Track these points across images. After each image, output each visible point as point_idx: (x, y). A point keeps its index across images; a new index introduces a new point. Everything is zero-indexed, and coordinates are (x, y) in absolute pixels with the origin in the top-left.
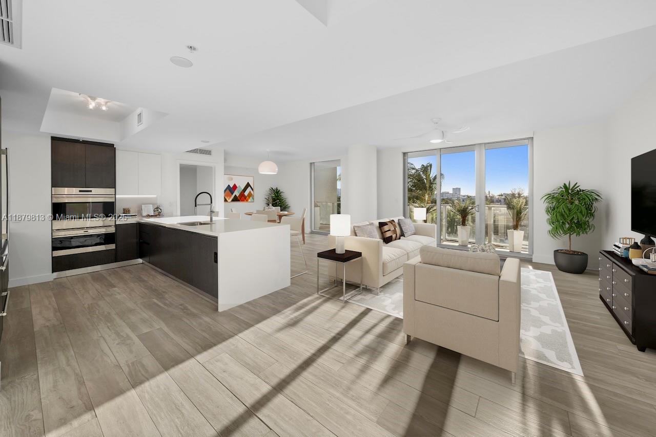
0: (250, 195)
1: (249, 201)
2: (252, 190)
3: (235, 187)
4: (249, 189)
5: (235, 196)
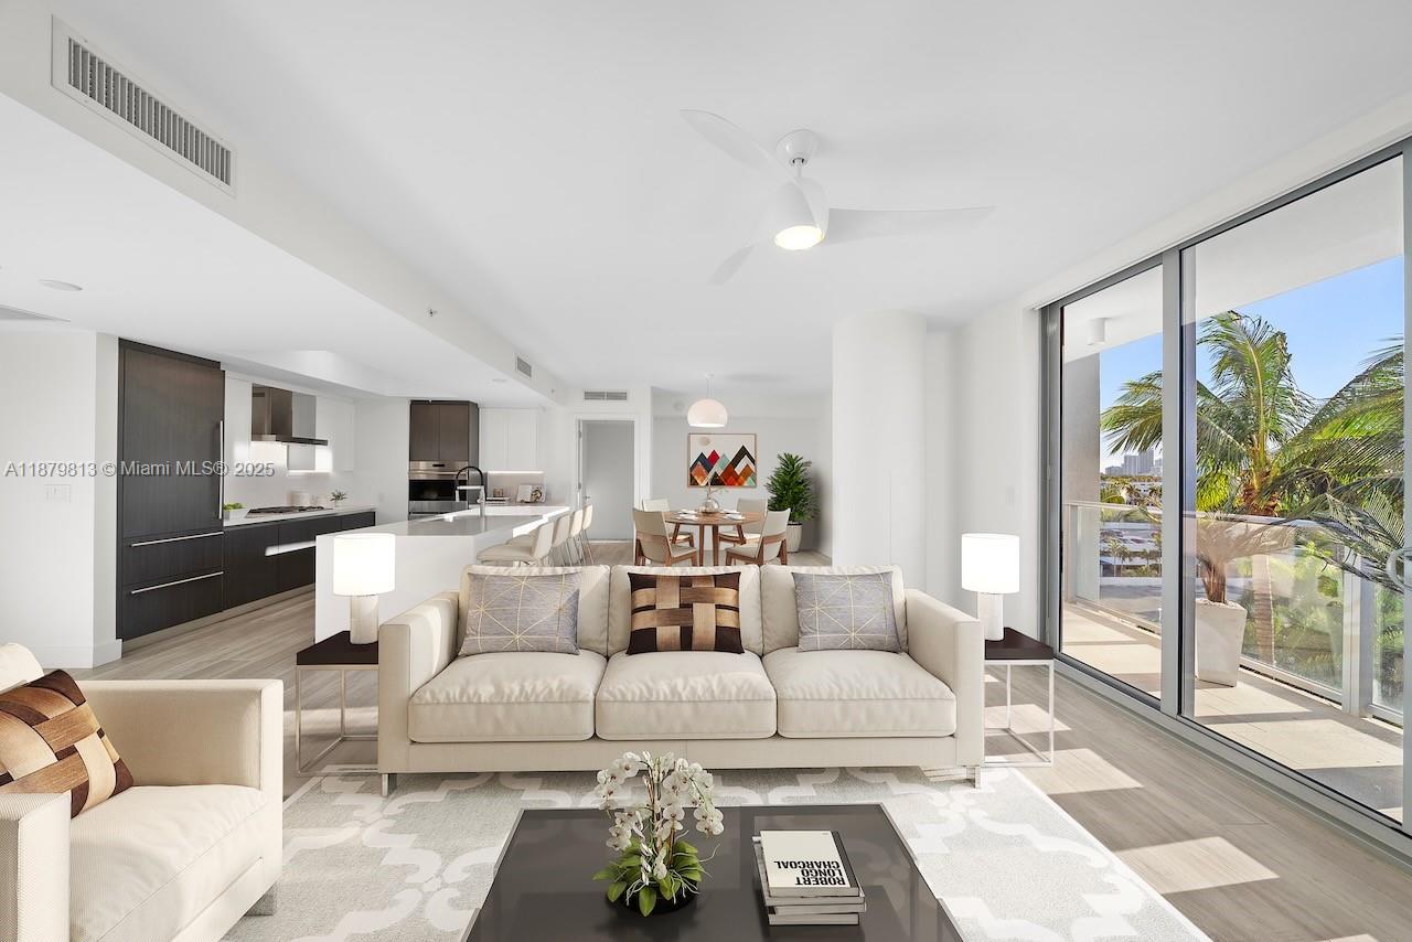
0: (747, 472)
1: (746, 484)
2: (753, 461)
3: (714, 457)
4: (745, 461)
5: (716, 474)
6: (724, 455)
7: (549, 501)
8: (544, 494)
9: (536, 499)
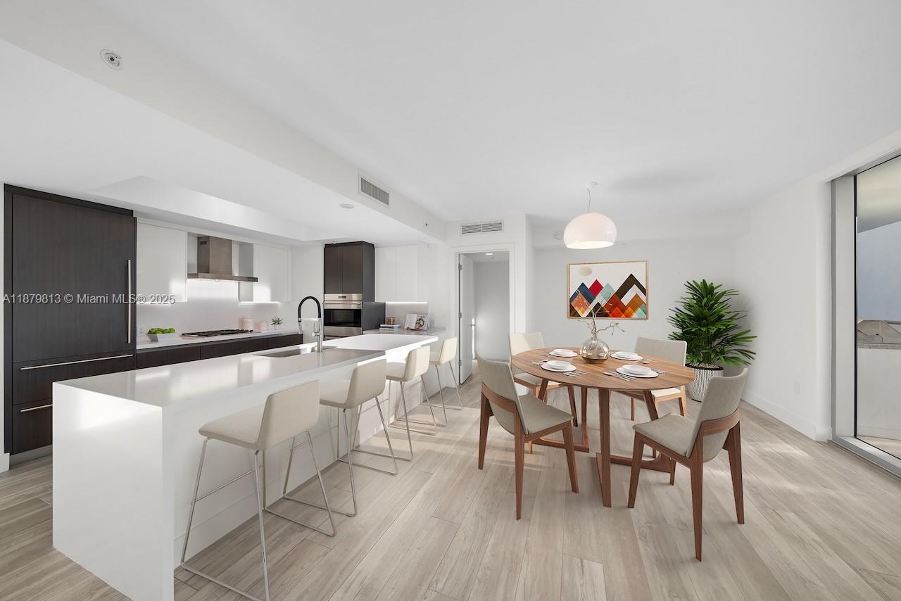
0: (636, 303)
1: (635, 315)
2: (644, 291)
3: (597, 287)
4: (634, 291)
5: (598, 304)
6: (608, 285)
7: (431, 330)
8: (426, 324)
9: (420, 328)
